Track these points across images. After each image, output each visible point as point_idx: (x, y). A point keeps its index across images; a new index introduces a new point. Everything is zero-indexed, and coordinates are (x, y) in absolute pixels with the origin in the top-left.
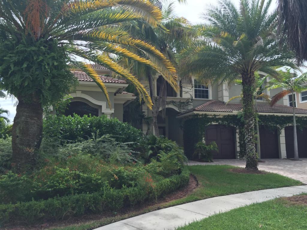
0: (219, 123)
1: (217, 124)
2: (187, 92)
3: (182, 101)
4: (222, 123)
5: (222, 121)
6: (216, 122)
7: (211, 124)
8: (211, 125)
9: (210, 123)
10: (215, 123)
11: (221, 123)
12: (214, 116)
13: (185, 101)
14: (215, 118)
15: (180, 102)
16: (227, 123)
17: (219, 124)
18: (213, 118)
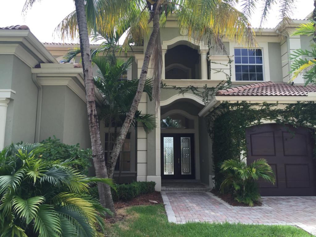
0: (278, 120)
1: (273, 122)
2: (220, 70)
3: (209, 86)
4: (285, 120)
5: (286, 117)
6: (271, 119)
7: (259, 123)
8: (259, 125)
9: (256, 122)
10: (269, 122)
11: (282, 121)
12: (264, 107)
13: (215, 85)
14: (267, 112)
15: (205, 88)
16: (296, 120)
17: (278, 123)
18: (262, 111)
